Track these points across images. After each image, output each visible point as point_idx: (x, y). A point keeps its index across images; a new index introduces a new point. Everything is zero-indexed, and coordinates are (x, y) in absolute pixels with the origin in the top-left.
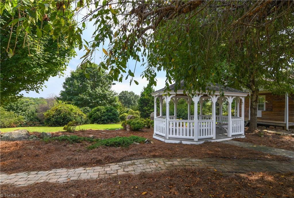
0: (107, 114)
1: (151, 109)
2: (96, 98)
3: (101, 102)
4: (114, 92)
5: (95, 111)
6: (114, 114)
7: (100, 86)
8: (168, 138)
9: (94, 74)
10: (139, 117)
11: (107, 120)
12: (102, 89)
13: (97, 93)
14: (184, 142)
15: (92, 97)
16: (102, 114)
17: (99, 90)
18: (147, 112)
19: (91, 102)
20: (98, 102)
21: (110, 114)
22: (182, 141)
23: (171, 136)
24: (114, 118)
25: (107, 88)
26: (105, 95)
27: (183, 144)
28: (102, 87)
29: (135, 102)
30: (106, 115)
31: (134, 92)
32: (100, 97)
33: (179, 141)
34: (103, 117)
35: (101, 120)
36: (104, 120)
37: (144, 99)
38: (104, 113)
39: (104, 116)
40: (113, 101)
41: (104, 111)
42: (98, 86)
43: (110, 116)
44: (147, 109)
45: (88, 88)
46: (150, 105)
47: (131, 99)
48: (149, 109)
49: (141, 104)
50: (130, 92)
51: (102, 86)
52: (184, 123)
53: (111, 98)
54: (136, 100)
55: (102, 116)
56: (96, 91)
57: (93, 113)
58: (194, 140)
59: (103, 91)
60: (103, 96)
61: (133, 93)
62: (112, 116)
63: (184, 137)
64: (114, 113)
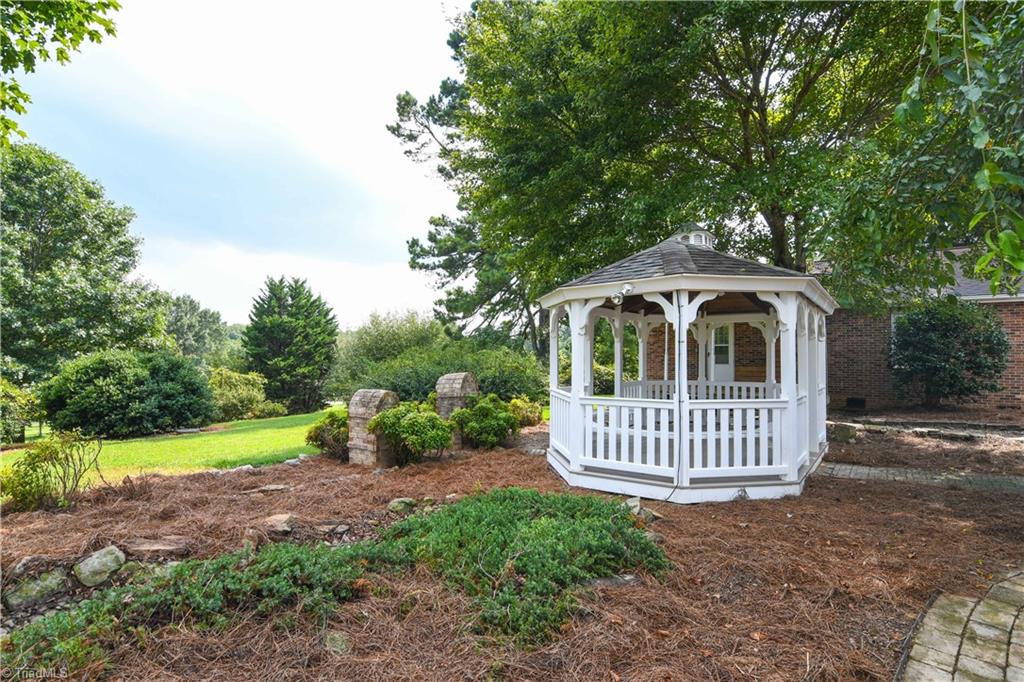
0: (155, 386)
1: (298, 365)
2: (57, 314)
3: (82, 333)
4: (152, 289)
5: (86, 374)
6: (193, 389)
7: (77, 257)
8: (686, 483)
9: (43, 196)
10: (261, 396)
11: (154, 419)
12: (85, 274)
13: (60, 290)
14: (755, 493)
15: (29, 307)
16: (129, 388)
17: (70, 276)
18: (284, 376)
19: (24, 331)
20: (66, 332)
21: (168, 386)
22: (747, 489)
23: (699, 471)
24: (191, 404)
25: (113, 267)
26: (108, 300)
27: (751, 501)
28: (85, 261)
29: (203, 337)
30: (151, 393)
31: (195, 298)
32: (75, 310)
33: (736, 490)
34: (136, 405)
35: (122, 419)
36: (141, 418)
37: (269, 325)
38: (139, 382)
39: (142, 401)
40: (142, 331)
41: (136, 375)
42: (64, 254)
43: (168, 397)
44: (282, 364)
45: (10, 262)
46: (297, 350)
47: (182, 326)
48: (293, 367)
49: (259, 346)
50: (178, 299)
51: (86, 258)
52: (748, 411)
53: (136, 314)
54: (208, 331)
55: (131, 398)
56: (59, 281)
57: (71, 386)
58: (788, 479)
59: (95, 283)
60: (93, 303)
61: (192, 302)
62: (182, 399)
63: (751, 469)
64: (190, 384)
